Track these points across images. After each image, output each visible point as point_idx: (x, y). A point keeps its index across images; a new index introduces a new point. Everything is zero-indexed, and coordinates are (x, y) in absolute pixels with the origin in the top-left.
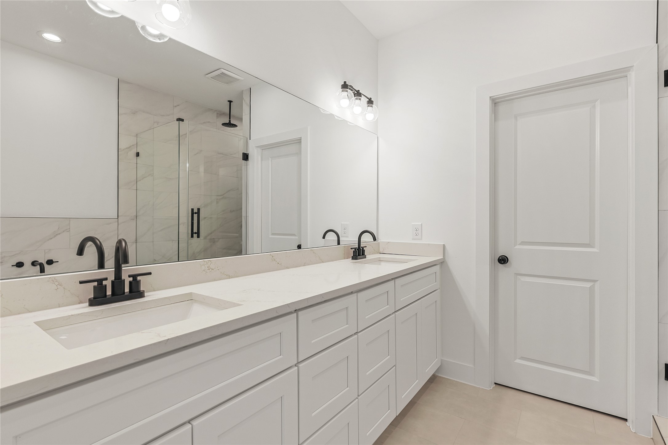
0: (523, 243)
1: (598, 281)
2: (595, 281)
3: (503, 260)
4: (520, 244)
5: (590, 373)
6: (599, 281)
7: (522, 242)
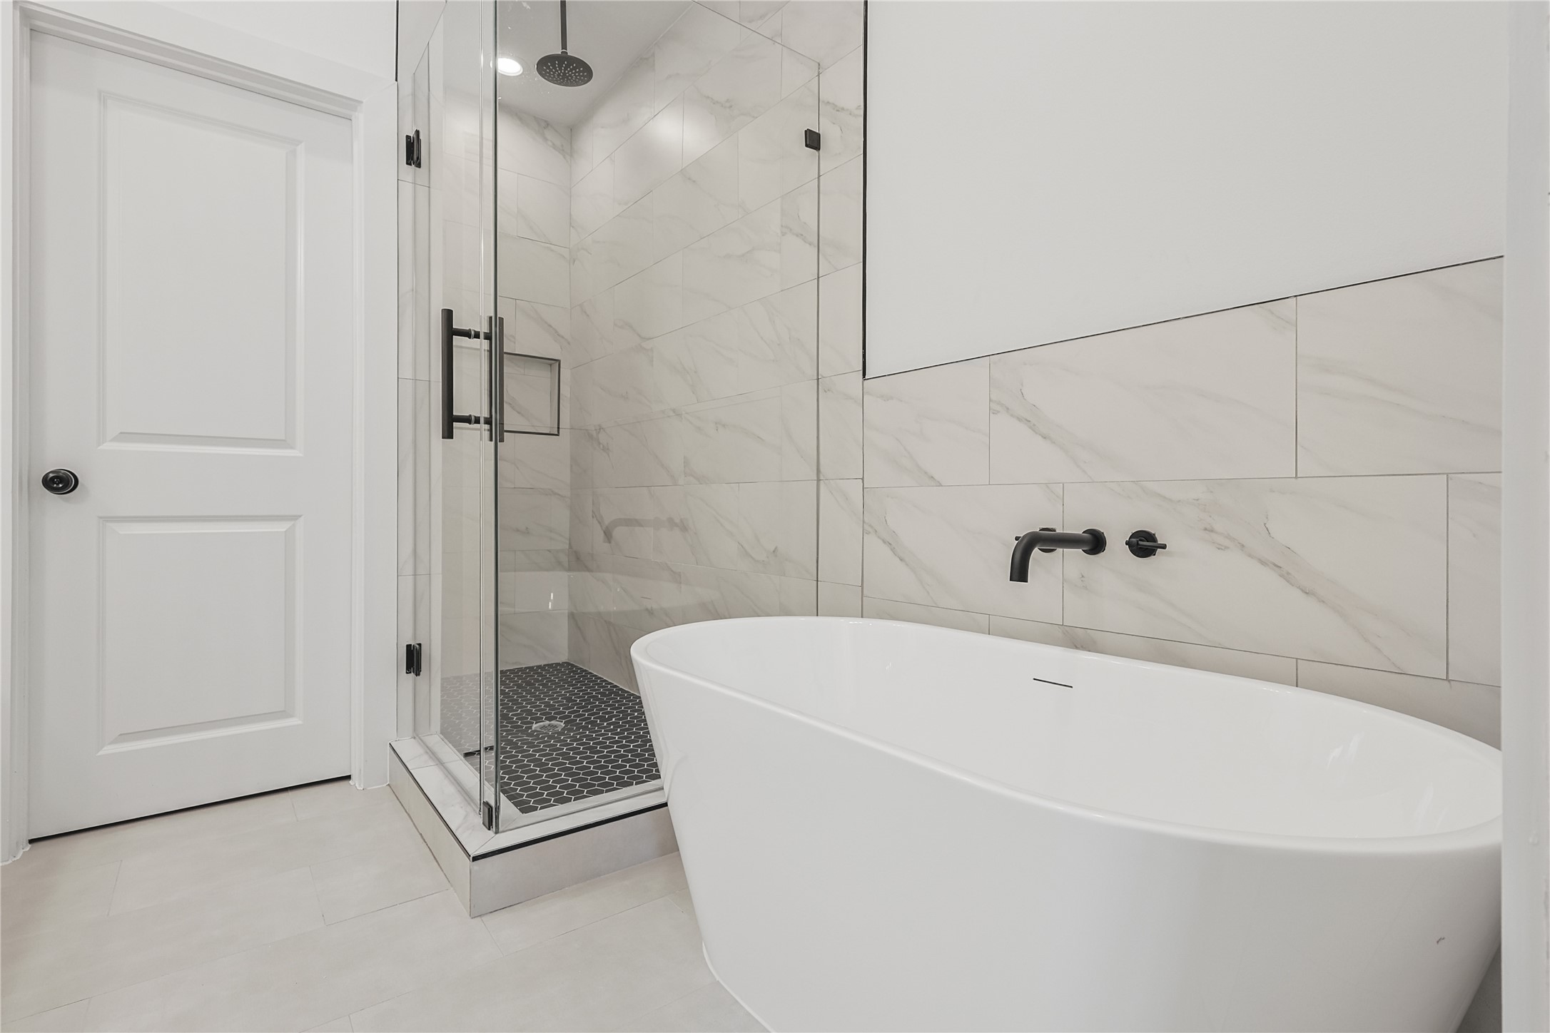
0: (124, 436)
1: (300, 516)
2: (295, 518)
3: (61, 483)
4: (115, 439)
5: (284, 714)
6: (303, 517)
7: (121, 433)
